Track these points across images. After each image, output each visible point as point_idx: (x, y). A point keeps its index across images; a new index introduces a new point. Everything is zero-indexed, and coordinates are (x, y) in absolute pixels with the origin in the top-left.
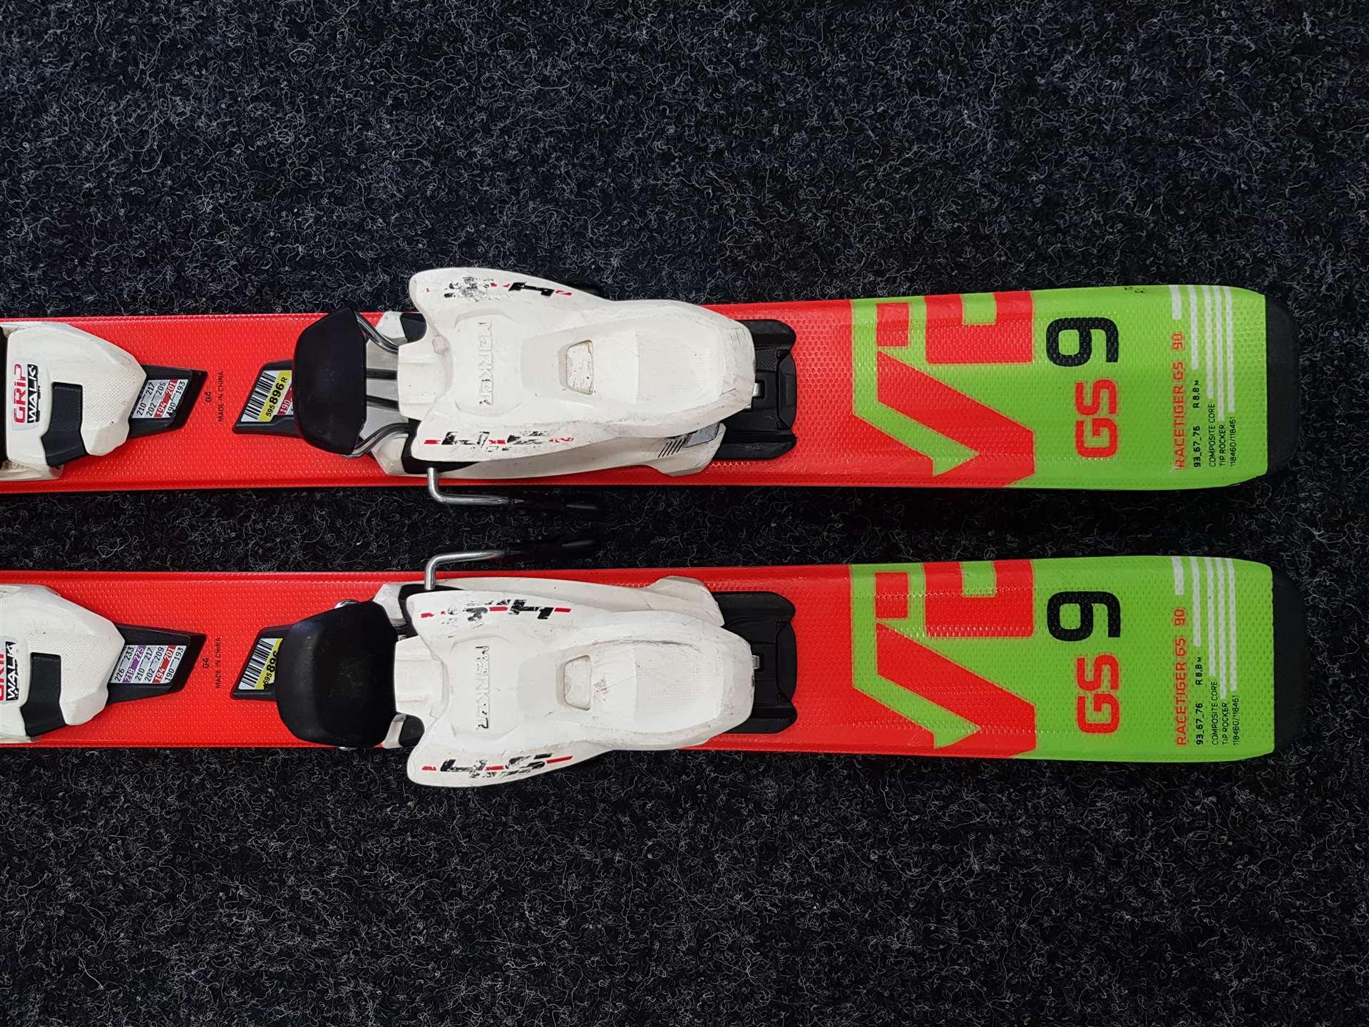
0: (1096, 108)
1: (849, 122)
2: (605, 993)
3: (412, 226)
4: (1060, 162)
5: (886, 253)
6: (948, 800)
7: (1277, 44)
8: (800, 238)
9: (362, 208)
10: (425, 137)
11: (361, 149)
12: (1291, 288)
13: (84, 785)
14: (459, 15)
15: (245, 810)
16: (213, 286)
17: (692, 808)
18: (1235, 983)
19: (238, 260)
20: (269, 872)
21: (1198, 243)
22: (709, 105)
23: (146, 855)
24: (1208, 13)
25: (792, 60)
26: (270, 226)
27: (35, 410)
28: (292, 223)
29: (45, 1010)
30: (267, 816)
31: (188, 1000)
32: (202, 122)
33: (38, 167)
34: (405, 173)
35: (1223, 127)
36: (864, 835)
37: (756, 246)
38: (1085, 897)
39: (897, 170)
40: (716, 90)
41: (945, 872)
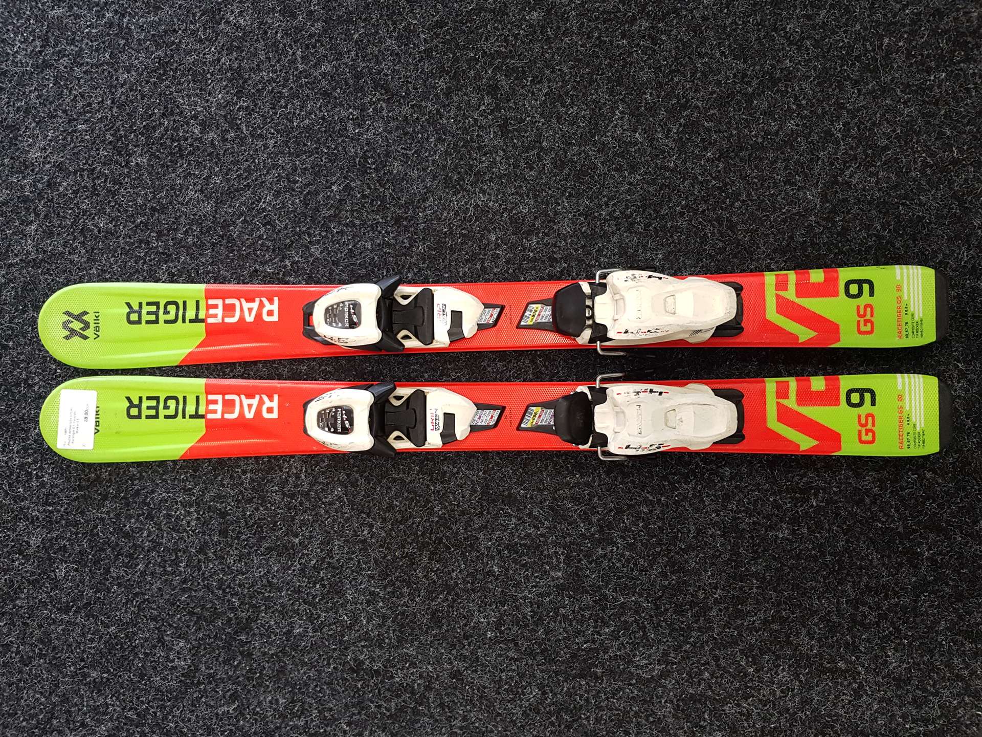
0: (864, 189)
1: (759, 198)
2: (659, 554)
3: (576, 244)
4: (848, 212)
5: (775, 251)
6: (802, 476)
7: (942, 161)
8: (738, 245)
9: (556, 237)
10: (581, 208)
11: (556, 214)
12: (948, 263)
13: (445, 468)
14: (596, 158)
15: (510, 478)
16: (496, 270)
17: (694, 479)
18: (926, 553)
20: (520, 503)
21: (908, 245)
22: (699, 192)
23: (471, 495)
24: (912, 148)
25: (734, 173)
26: (519, 245)
28: (527, 244)
29: (430, 558)
31: (488, 555)
32: (491, 204)
33: (425, 223)
34: (572, 223)
35: (919, 196)
36: (767, 490)
37: (720, 249)
38: (861, 517)
39: (779, 217)
40: (702, 186)
41: (801, 506)
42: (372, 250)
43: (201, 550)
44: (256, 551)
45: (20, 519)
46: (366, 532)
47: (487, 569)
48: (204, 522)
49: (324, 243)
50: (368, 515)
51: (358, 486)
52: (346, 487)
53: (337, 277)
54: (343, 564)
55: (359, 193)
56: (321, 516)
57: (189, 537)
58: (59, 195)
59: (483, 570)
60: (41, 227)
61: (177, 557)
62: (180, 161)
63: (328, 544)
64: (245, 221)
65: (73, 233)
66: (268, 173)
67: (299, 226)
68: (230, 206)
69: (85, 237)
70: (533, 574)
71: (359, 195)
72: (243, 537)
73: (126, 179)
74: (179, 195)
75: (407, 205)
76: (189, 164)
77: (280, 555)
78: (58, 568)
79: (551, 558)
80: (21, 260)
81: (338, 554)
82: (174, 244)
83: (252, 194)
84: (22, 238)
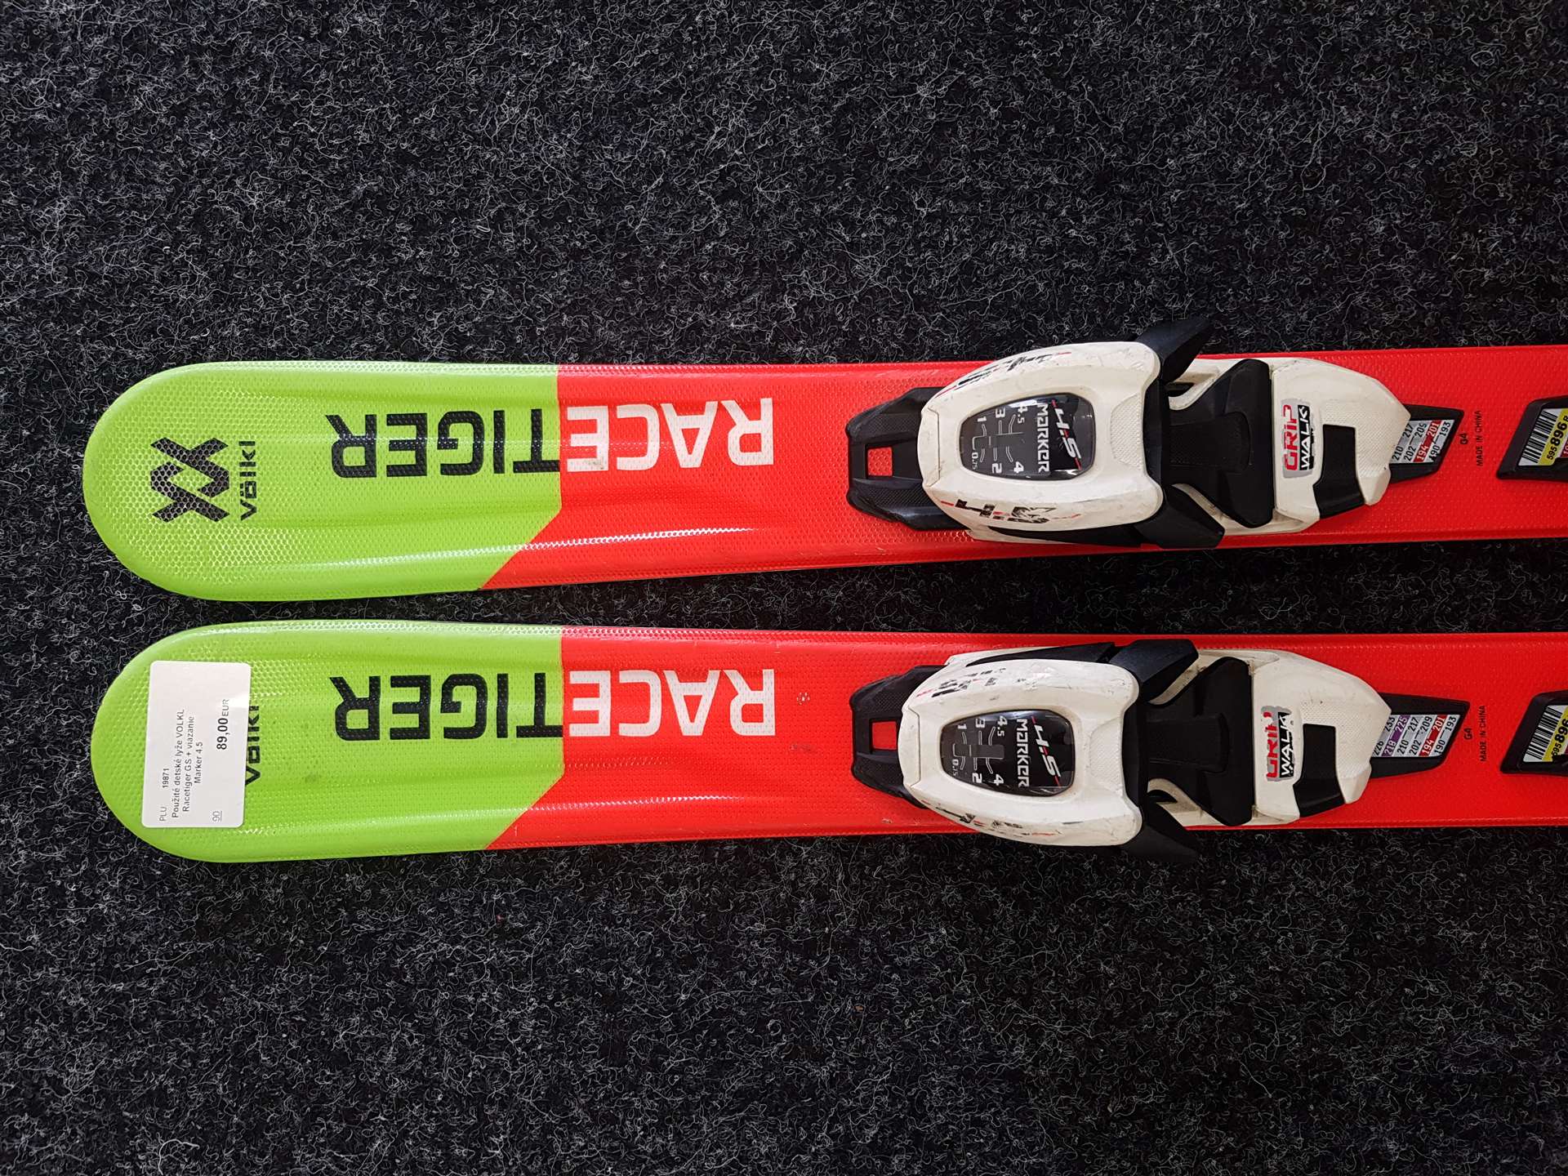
15: (1432, 896)
16: (1385, 316)
19: (1414, 286)
20: (1459, 966)
23: (1321, 947)
27: (1308, 456)
28: (1476, 246)
29: (1203, 1120)
30: (1457, 904)
31: (1368, 1108)
32: (1371, 134)
33: (1183, 185)
42: (1029, 265)
43: (554, 1099)
44: (706, 1101)
45: (34, 1016)
46: (1019, 1051)
47: (1367, 1147)
48: (559, 1023)
49: (892, 247)
50: (1026, 1003)
51: (994, 921)
52: (961, 925)
53: (929, 342)
54: (956, 1136)
55: (994, 104)
56: (891, 1004)
57: (515, 1065)
58: (132, 121)
59: (1355, 1150)
60: (82, 209)
61: (482, 1118)
62: (478, 24)
63: (913, 1080)
64: (665, 188)
65: (172, 223)
66: (730, 52)
67: (821, 201)
68: (622, 147)
69: (207, 236)
70: (1495, 1161)
71: (993, 111)
72: (672, 1063)
73: (323, 75)
74: (475, 117)
75: (1132, 137)
76: (505, 30)
77: (774, 1111)
78: (143, 1151)
79: (1548, 1115)
80: (24, 301)
81: (941, 1109)
82: (464, 254)
83: (687, 111)
84: (26, 241)
